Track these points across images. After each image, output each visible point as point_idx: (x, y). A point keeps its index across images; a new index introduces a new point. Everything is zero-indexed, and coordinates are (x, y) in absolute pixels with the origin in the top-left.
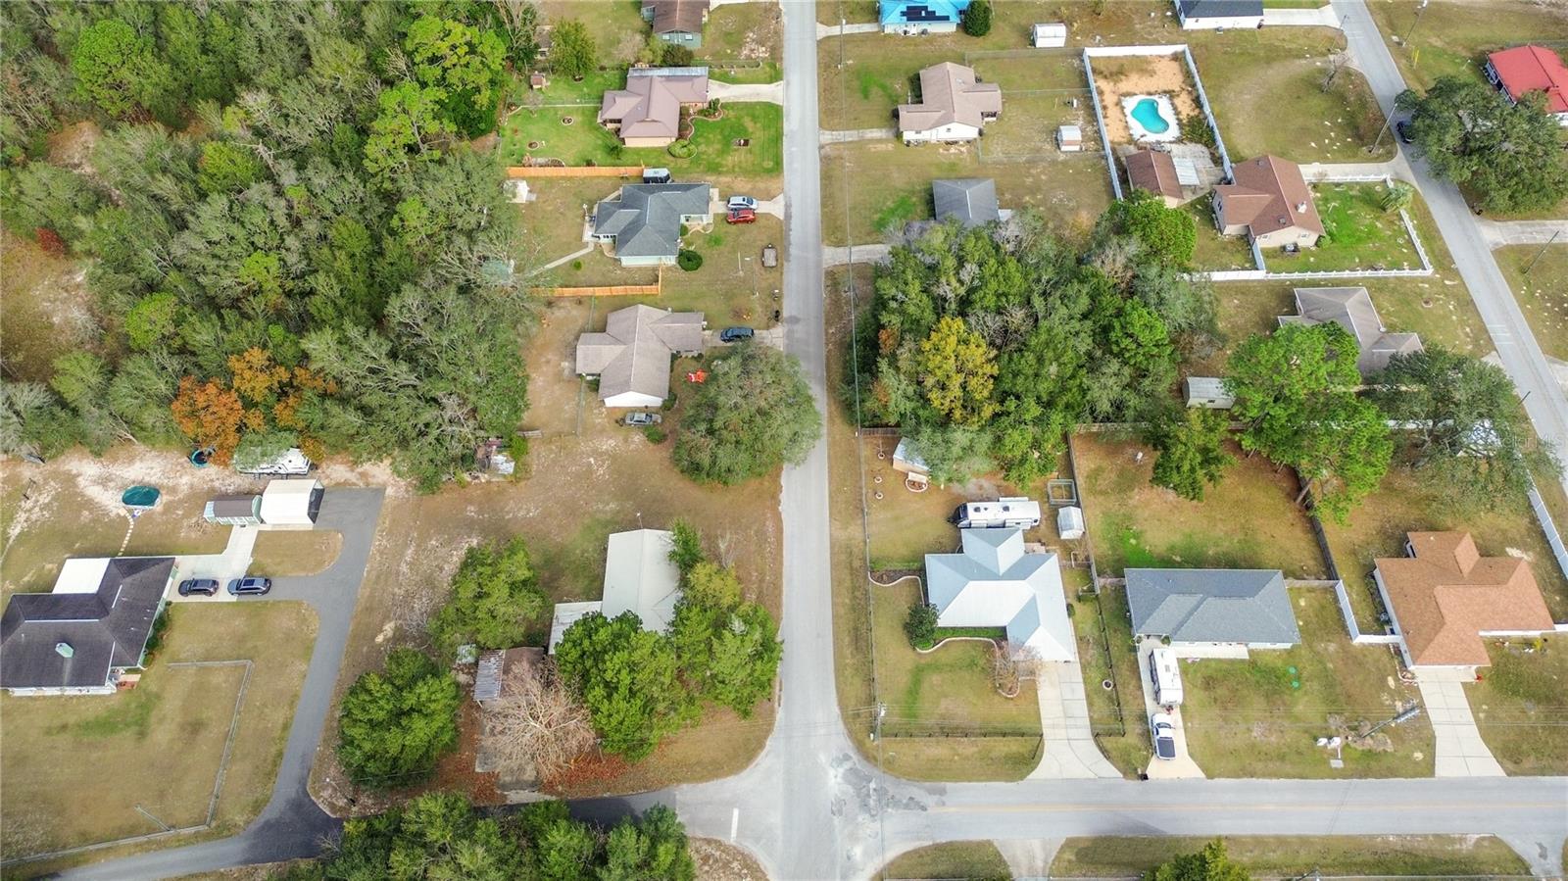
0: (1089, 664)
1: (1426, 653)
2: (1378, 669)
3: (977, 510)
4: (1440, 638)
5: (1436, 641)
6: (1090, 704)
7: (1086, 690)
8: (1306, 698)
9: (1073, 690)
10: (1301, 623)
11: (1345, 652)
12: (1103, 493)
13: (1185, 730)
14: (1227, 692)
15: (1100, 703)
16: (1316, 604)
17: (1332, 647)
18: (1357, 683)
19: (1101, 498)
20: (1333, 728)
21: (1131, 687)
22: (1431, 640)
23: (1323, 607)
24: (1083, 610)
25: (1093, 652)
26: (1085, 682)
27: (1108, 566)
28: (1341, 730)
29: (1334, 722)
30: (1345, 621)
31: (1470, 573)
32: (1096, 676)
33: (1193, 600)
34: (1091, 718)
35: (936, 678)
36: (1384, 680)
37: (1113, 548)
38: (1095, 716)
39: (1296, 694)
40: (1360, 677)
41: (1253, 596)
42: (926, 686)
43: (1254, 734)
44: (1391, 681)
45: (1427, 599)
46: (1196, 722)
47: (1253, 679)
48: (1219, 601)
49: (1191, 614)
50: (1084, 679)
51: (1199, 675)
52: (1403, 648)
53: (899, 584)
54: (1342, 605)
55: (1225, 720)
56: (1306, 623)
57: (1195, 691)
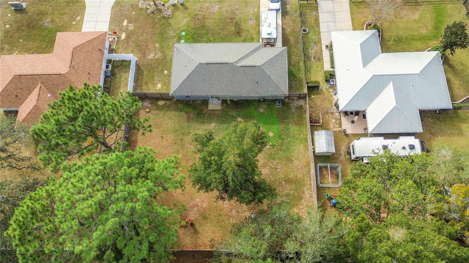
0: (315, 43)
1: (95, 36)
2: (128, 43)
3: (412, 147)
4: (82, 42)
5: (85, 41)
6: (317, 20)
7: (319, 28)
8: (180, 26)
9: (328, 27)
10: (166, 72)
11: (144, 54)
12: (289, 181)
13: (259, 7)
14: (229, 28)
15: (310, 20)
16: (150, 86)
17: (151, 56)
18: (145, 34)
19: (291, 176)
20: (170, 10)
21: (289, 30)
22: (88, 41)
23: (146, 83)
24: (318, 77)
25: (312, 52)
26: (319, 33)
27: (293, 113)
28: (166, 9)
29: (170, 12)
30: (136, 73)
31: (35, 88)
32: (312, 36)
33: (244, 63)
34: (317, 13)
35: (424, 32)
36: (128, 37)
37: (288, 129)
38: (315, 13)
39: (185, 28)
40: (141, 38)
41: (201, 64)
42: (430, 26)
43: (217, 6)
44: (123, 36)
45: (76, 67)
46: (252, 11)
47: (209, 36)
48: (226, 60)
49: (247, 56)
50: (320, 35)
51: (243, 38)
52: (106, 52)
53: (461, 99)
54: (133, 83)
55: (233, 13)
56: (162, 71)
57: (247, 28)
